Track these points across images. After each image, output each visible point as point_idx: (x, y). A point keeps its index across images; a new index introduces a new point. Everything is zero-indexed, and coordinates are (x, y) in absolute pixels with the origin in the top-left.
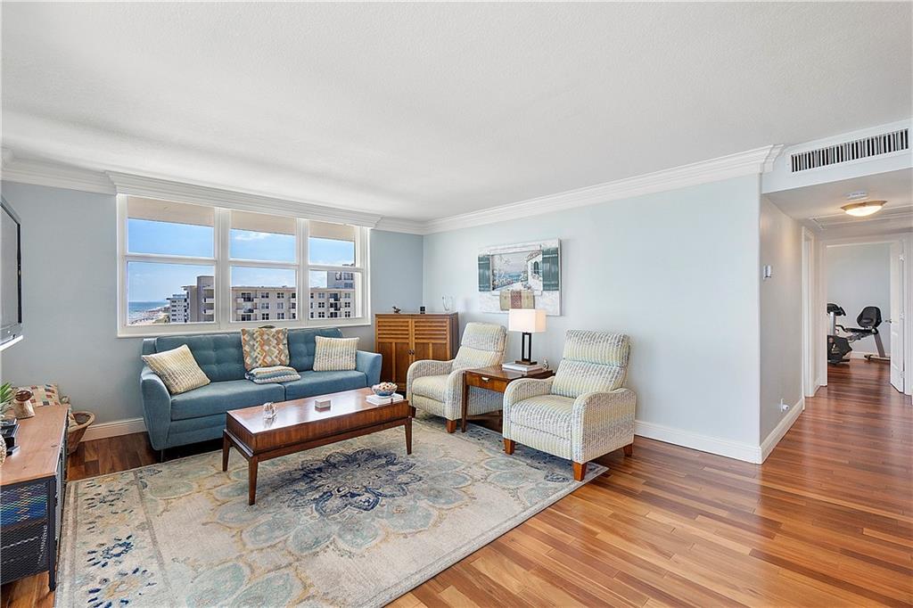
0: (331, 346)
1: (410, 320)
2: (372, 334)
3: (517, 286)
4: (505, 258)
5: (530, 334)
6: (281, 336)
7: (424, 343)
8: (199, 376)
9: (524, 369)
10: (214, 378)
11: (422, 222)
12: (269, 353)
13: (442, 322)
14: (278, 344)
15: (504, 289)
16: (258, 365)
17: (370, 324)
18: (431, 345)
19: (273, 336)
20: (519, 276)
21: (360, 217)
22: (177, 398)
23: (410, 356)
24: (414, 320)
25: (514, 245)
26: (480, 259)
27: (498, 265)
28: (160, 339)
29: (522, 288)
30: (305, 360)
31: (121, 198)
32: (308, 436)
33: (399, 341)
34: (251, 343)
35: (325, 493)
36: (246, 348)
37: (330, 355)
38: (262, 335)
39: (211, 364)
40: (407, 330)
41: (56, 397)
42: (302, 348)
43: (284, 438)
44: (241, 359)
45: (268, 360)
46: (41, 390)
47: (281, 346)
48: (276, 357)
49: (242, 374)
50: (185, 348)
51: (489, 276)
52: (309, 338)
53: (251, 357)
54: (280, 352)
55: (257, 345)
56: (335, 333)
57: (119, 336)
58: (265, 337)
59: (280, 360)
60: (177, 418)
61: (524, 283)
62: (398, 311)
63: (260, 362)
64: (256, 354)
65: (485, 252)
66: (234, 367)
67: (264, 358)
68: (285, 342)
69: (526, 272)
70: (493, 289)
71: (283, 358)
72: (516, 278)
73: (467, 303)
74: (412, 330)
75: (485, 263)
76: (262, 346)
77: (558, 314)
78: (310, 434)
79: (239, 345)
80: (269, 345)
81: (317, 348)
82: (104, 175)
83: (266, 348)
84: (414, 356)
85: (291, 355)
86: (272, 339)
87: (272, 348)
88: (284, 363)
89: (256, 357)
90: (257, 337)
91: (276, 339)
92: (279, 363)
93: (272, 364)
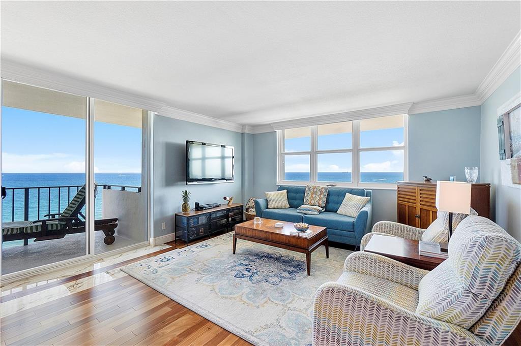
1: (417, 188)
6: (323, 190)
7: (426, 210)
8: (285, 204)
12: (313, 198)
14: (320, 195)
18: (431, 213)
19: (320, 190)
22: (268, 210)
23: (417, 219)
24: (419, 188)
26: (498, 122)
27: (513, 125)
28: (281, 186)
30: (334, 206)
33: (410, 205)
34: (308, 192)
36: (306, 194)
37: (346, 206)
38: (314, 189)
39: (292, 199)
40: (415, 196)
44: (303, 198)
45: (313, 202)
47: (322, 196)
48: (317, 201)
49: (298, 206)
50: (286, 191)
51: (504, 141)
52: (341, 194)
53: (306, 199)
54: (320, 199)
55: (310, 193)
57: (277, 184)
58: (315, 190)
59: (318, 203)
63: (308, 202)
65: (500, 112)
67: (311, 201)
68: (326, 194)
70: (512, 156)
71: (321, 202)
74: (418, 198)
75: (501, 126)
76: (312, 194)
79: (304, 193)
81: (344, 200)
83: (314, 196)
84: (419, 220)
85: (327, 202)
86: (318, 191)
87: (317, 196)
88: (321, 205)
89: (308, 199)
90: (311, 190)
91: (320, 192)
92: (318, 205)
93: (314, 205)
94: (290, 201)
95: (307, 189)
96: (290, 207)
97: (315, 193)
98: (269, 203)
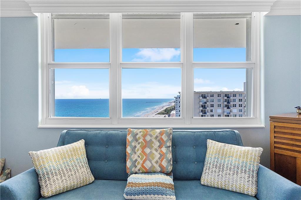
0: (223, 154)
6: (165, 138)
8: (84, 174)
14: (160, 147)
16: (137, 170)
19: (157, 137)
30: (192, 168)
34: (133, 144)
36: (129, 150)
37: (221, 168)
38: (144, 136)
39: (99, 160)
42: (190, 152)
44: (123, 161)
45: (148, 165)
47: (164, 150)
48: (157, 162)
52: (199, 142)
53: (131, 159)
54: (162, 156)
55: (138, 146)
58: (148, 138)
59: (161, 166)
63: (139, 167)
64: (136, 157)
67: (144, 162)
68: (169, 144)
71: (164, 163)
76: (143, 148)
80: (151, 148)
81: (207, 155)
83: (147, 151)
85: (175, 160)
86: (154, 140)
87: (154, 152)
88: (165, 171)
89: (136, 160)
90: (139, 138)
91: (159, 141)
92: (159, 169)
93: (152, 170)
94: (95, 164)
95: (129, 138)
96: (95, 179)
97: (148, 144)
98: (43, 183)
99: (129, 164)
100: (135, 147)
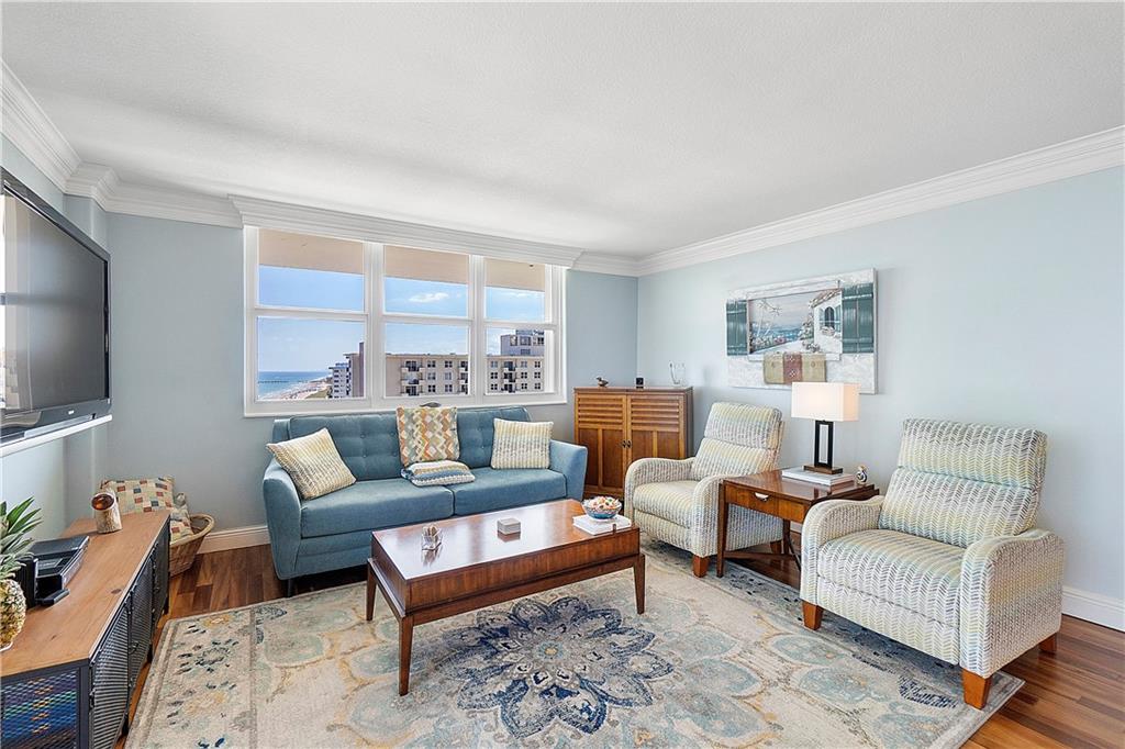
0: (516, 432)
1: (624, 397)
2: (569, 416)
3: (795, 347)
4: (772, 304)
5: (830, 424)
6: (448, 418)
7: (645, 431)
8: (342, 473)
9: (824, 481)
10: (362, 476)
11: (636, 257)
12: (431, 442)
13: (673, 401)
14: (444, 430)
15: (770, 352)
16: (418, 458)
17: (565, 402)
18: (655, 435)
19: (439, 418)
20: (798, 330)
21: (553, 252)
22: (309, 506)
23: (624, 450)
24: (629, 397)
25: (788, 284)
26: (729, 307)
27: (759, 314)
28: (294, 420)
29: (803, 350)
30: (480, 453)
31: (250, 233)
32: (488, 583)
33: (608, 427)
34: (410, 427)
35: (516, 682)
36: (403, 435)
37: (514, 447)
38: (423, 416)
39: (358, 455)
40: (621, 412)
41: (168, 495)
42: (476, 434)
43: (453, 586)
44: (397, 450)
45: (432, 451)
46: (151, 485)
47: (449, 433)
48: (442, 448)
49: (396, 471)
50: (324, 433)
51: (745, 331)
52: (485, 423)
53: (409, 447)
54: (448, 440)
55: (416, 430)
56: (520, 415)
57: (246, 414)
58: (428, 419)
59: (447, 452)
60: (309, 535)
61: (806, 342)
62: (604, 384)
63: (420, 455)
64: (416, 443)
65: (738, 295)
66: (387, 460)
67: (426, 449)
68: (455, 426)
69: (810, 324)
70: (752, 352)
71: (451, 449)
72: (793, 334)
73: (707, 374)
74: (627, 412)
75: (738, 313)
76: (424, 431)
77: (872, 390)
78: (492, 581)
79: (394, 430)
80: (433, 431)
81: (496, 436)
82: (227, 202)
83: (429, 435)
84: (630, 450)
85: (462, 445)
86: (436, 422)
87: (437, 435)
88: (452, 457)
89: (416, 447)
90: (417, 419)
91: (442, 423)
92: (446, 456)
93: (436, 457)
97: (428, 427)
98: (302, 481)
99: (405, 452)
100: (413, 431)
